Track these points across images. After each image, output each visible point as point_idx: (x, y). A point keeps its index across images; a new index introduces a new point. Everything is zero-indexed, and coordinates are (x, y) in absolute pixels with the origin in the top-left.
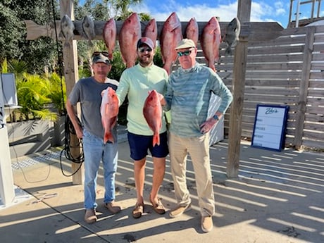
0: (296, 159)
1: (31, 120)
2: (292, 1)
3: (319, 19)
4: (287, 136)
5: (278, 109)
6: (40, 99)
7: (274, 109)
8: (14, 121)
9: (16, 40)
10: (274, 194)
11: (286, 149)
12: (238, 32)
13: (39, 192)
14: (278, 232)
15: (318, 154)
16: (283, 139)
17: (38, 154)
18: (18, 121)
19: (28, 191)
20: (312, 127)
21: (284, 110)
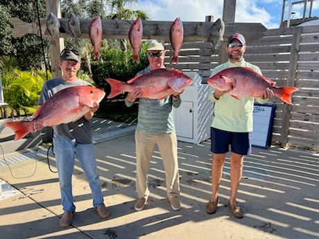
0: (279, 156)
1: (22, 116)
2: (284, 1)
3: (310, 19)
4: (273, 134)
5: (265, 108)
6: (31, 95)
7: (261, 107)
8: (5, 118)
9: (9, 37)
10: (255, 191)
11: (272, 146)
12: (222, 33)
13: (27, 187)
14: (255, 227)
15: (302, 152)
16: (270, 137)
17: (29, 150)
18: (9, 117)
19: (15, 187)
20: (298, 125)
21: (271, 108)
